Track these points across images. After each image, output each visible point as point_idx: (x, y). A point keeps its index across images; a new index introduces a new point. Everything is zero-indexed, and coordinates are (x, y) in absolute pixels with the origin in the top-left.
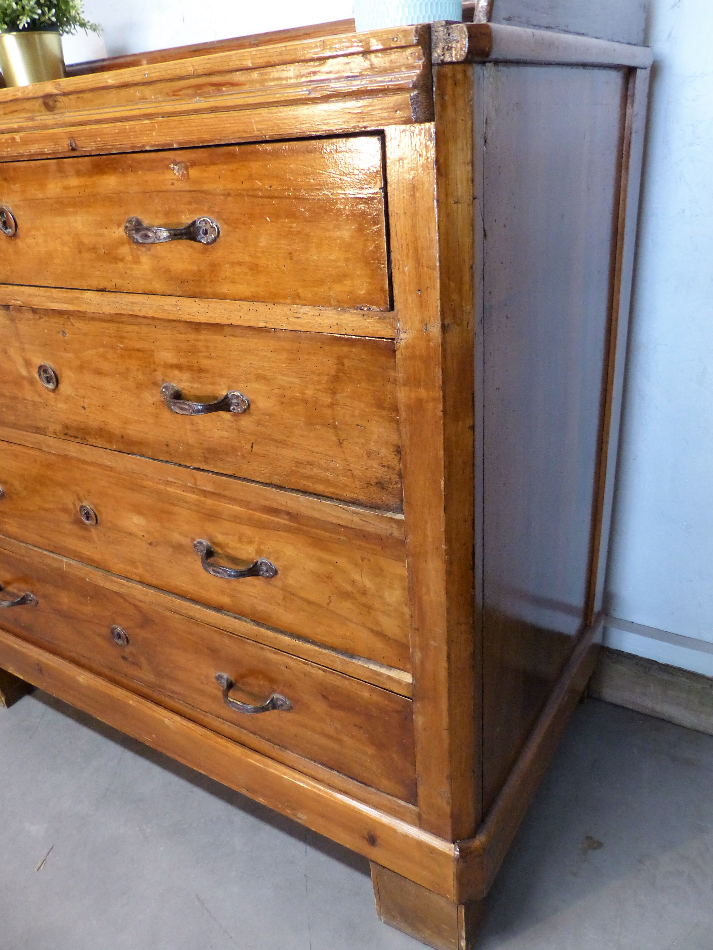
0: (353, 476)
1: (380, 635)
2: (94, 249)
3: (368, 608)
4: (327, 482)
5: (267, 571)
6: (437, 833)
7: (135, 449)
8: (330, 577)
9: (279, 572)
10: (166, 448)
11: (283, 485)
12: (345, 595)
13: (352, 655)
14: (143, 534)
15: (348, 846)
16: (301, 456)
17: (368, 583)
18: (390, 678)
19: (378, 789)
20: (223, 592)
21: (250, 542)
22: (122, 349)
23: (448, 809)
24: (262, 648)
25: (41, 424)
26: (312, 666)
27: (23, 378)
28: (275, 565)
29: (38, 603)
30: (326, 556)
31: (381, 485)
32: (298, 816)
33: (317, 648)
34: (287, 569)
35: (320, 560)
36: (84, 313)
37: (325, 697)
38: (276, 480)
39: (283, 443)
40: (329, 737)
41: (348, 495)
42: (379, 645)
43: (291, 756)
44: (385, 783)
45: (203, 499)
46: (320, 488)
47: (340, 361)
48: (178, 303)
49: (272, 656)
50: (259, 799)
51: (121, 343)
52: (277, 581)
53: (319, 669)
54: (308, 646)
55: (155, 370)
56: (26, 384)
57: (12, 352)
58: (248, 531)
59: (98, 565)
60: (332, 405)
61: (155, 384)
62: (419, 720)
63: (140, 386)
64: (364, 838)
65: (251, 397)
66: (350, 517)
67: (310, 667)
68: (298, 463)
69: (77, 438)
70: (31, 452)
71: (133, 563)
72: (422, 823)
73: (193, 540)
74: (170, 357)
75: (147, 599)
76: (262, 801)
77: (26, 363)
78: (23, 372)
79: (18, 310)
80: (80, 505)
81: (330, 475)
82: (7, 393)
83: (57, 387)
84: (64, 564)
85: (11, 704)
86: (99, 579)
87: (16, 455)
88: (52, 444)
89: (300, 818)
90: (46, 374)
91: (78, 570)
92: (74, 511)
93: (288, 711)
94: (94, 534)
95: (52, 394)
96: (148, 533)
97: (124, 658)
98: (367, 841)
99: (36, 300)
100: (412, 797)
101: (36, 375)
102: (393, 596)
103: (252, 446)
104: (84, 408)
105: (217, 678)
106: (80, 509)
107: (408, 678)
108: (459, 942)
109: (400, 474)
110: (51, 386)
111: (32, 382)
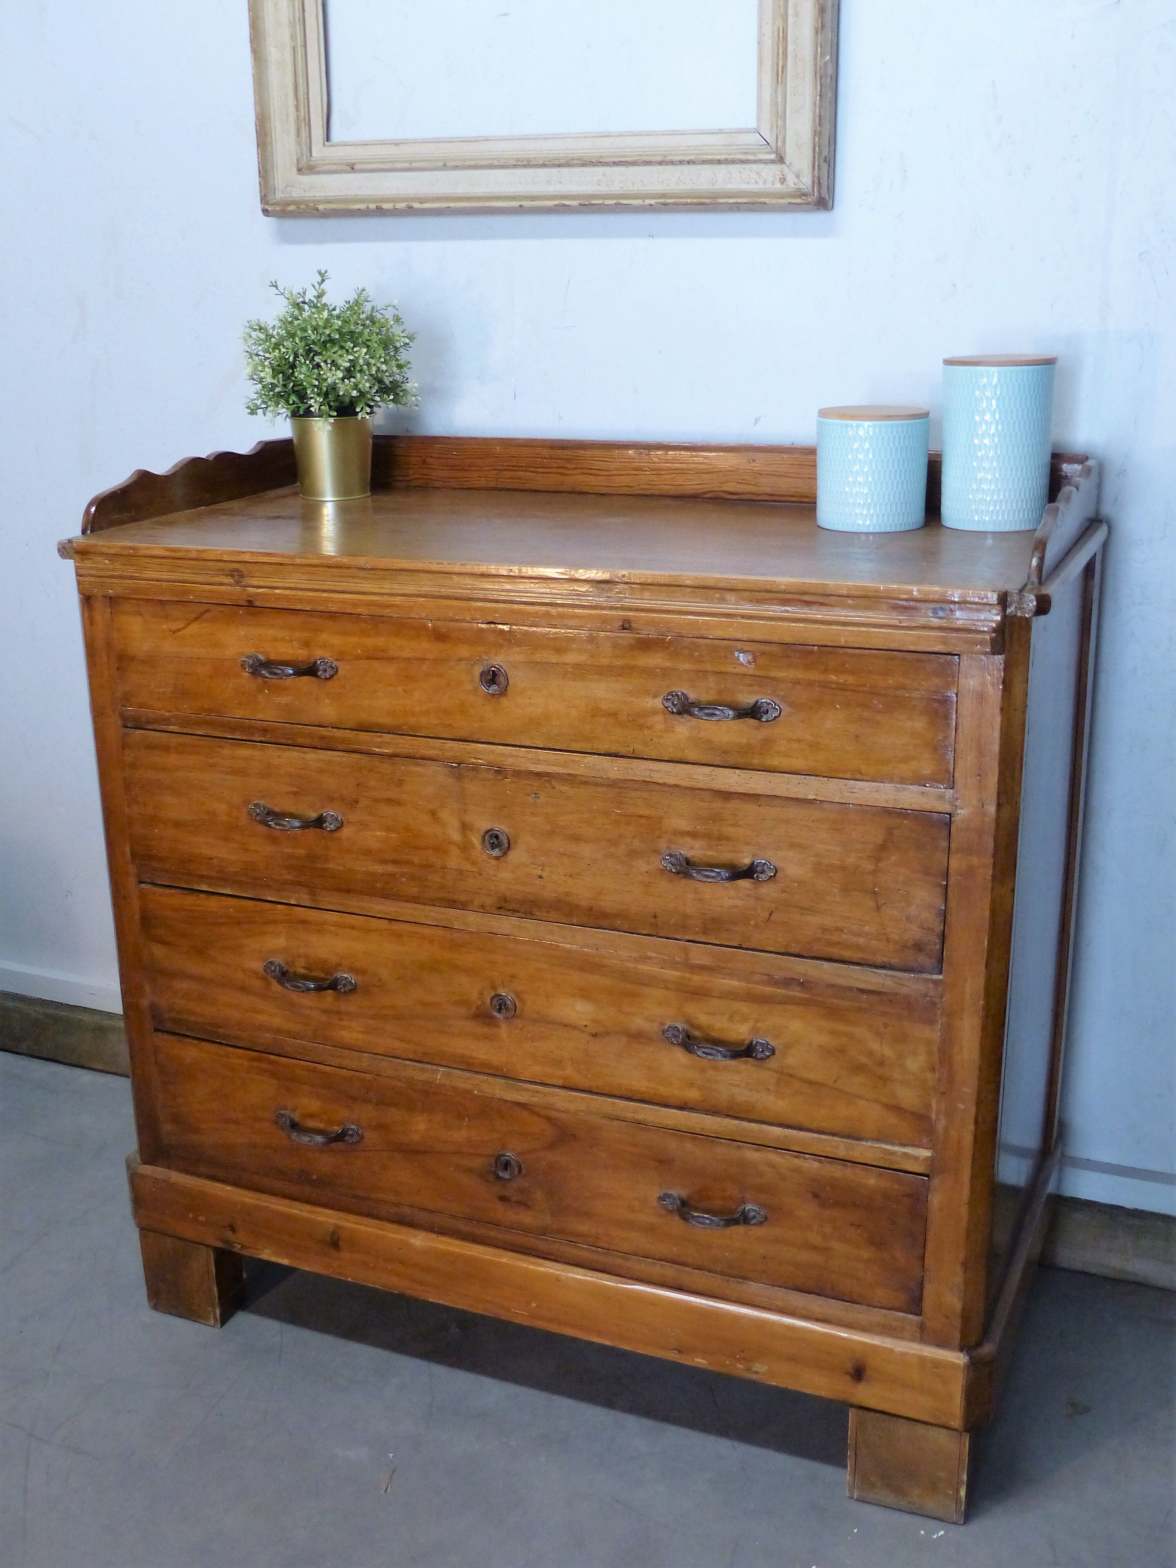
0: (888, 940)
1: (897, 1109)
2: (614, 715)
3: (885, 1080)
4: (858, 947)
5: (762, 1051)
6: (942, 1344)
7: (605, 923)
8: (842, 1051)
9: (776, 1052)
10: (653, 920)
11: (801, 953)
12: (858, 1069)
13: (858, 1137)
14: (585, 1024)
15: (823, 1394)
16: (828, 922)
17: (888, 1052)
18: (905, 1155)
19: (869, 1305)
20: (691, 1085)
21: (745, 1019)
22: (618, 814)
23: (958, 1306)
24: (739, 1147)
25: (463, 898)
26: (805, 1158)
27: (451, 842)
28: (773, 1043)
29: (362, 1137)
30: (841, 1027)
31: (918, 947)
32: (754, 1369)
33: (815, 1135)
34: (788, 1046)
35: (833, 1033)
36: (575, 776)
37: (816, 1195)
38: (794, 948)
39: (811, 911)
40: (815, 1248)
41: (879, 959)
42: (892, 1120)
43: (753, 1288)
44: (881, 1294)
45: (688, 975)
46: (847, 954)
47: (889, 831)
48: (714, 773)
49: (752, 1155)
50: (696, 1360)
51: (619, 808)
52: (773, 1063)
53: (815, 1160)
54: (802, 1134)
55: (659, 837)
56: (454, 851)
57: (444, 814)
58: (744, 1008)
59: (496, 1072)
60: (874, 872)
61: (656, 851)
62: (936, 1200)
63: (633, 854)
64: (848, 1373)
65: (779, 864)
66: (881, 981)
67: (802, 1160)
68: (824, 929)
69: (518, 912)
70: (427, 931)
71: (558, 1063)
72: (924, 1335)
73: (663, 1024)
74: (684, 824)
75: (572, 1107)
76: (700, 1362)
77: (465, 827)
78: (456, 836)
79: (475, 768)
80: (493, 994)
81: (861, 941)
82: (416, 860)
83: (505, 854)
84: (439, 1075)
85: (224, 1321)
86: (497, 1089)
87: (398, 936)
88: (472, 920)
89: (756, 1372)
90: (494, 840)
91: (462, 1081)
92: (479, 1002)
93: (761, 1224)
94: (503, 1031)
95: (494, 862)
96: (595, 1021)
97: (503, 1199)
98: (852, 1376)
99: (510, 761)
100: (915, 1305)
101: (476, 840)
102: (916, 1063)
103: (771, 914)
104: (540, 877)
105: (662, 1198)
106: (492, 999)
107: (926, 1153)
108: (958, 1491)
109: (943, 937)
110: (496, 852)
111: (465, 848)
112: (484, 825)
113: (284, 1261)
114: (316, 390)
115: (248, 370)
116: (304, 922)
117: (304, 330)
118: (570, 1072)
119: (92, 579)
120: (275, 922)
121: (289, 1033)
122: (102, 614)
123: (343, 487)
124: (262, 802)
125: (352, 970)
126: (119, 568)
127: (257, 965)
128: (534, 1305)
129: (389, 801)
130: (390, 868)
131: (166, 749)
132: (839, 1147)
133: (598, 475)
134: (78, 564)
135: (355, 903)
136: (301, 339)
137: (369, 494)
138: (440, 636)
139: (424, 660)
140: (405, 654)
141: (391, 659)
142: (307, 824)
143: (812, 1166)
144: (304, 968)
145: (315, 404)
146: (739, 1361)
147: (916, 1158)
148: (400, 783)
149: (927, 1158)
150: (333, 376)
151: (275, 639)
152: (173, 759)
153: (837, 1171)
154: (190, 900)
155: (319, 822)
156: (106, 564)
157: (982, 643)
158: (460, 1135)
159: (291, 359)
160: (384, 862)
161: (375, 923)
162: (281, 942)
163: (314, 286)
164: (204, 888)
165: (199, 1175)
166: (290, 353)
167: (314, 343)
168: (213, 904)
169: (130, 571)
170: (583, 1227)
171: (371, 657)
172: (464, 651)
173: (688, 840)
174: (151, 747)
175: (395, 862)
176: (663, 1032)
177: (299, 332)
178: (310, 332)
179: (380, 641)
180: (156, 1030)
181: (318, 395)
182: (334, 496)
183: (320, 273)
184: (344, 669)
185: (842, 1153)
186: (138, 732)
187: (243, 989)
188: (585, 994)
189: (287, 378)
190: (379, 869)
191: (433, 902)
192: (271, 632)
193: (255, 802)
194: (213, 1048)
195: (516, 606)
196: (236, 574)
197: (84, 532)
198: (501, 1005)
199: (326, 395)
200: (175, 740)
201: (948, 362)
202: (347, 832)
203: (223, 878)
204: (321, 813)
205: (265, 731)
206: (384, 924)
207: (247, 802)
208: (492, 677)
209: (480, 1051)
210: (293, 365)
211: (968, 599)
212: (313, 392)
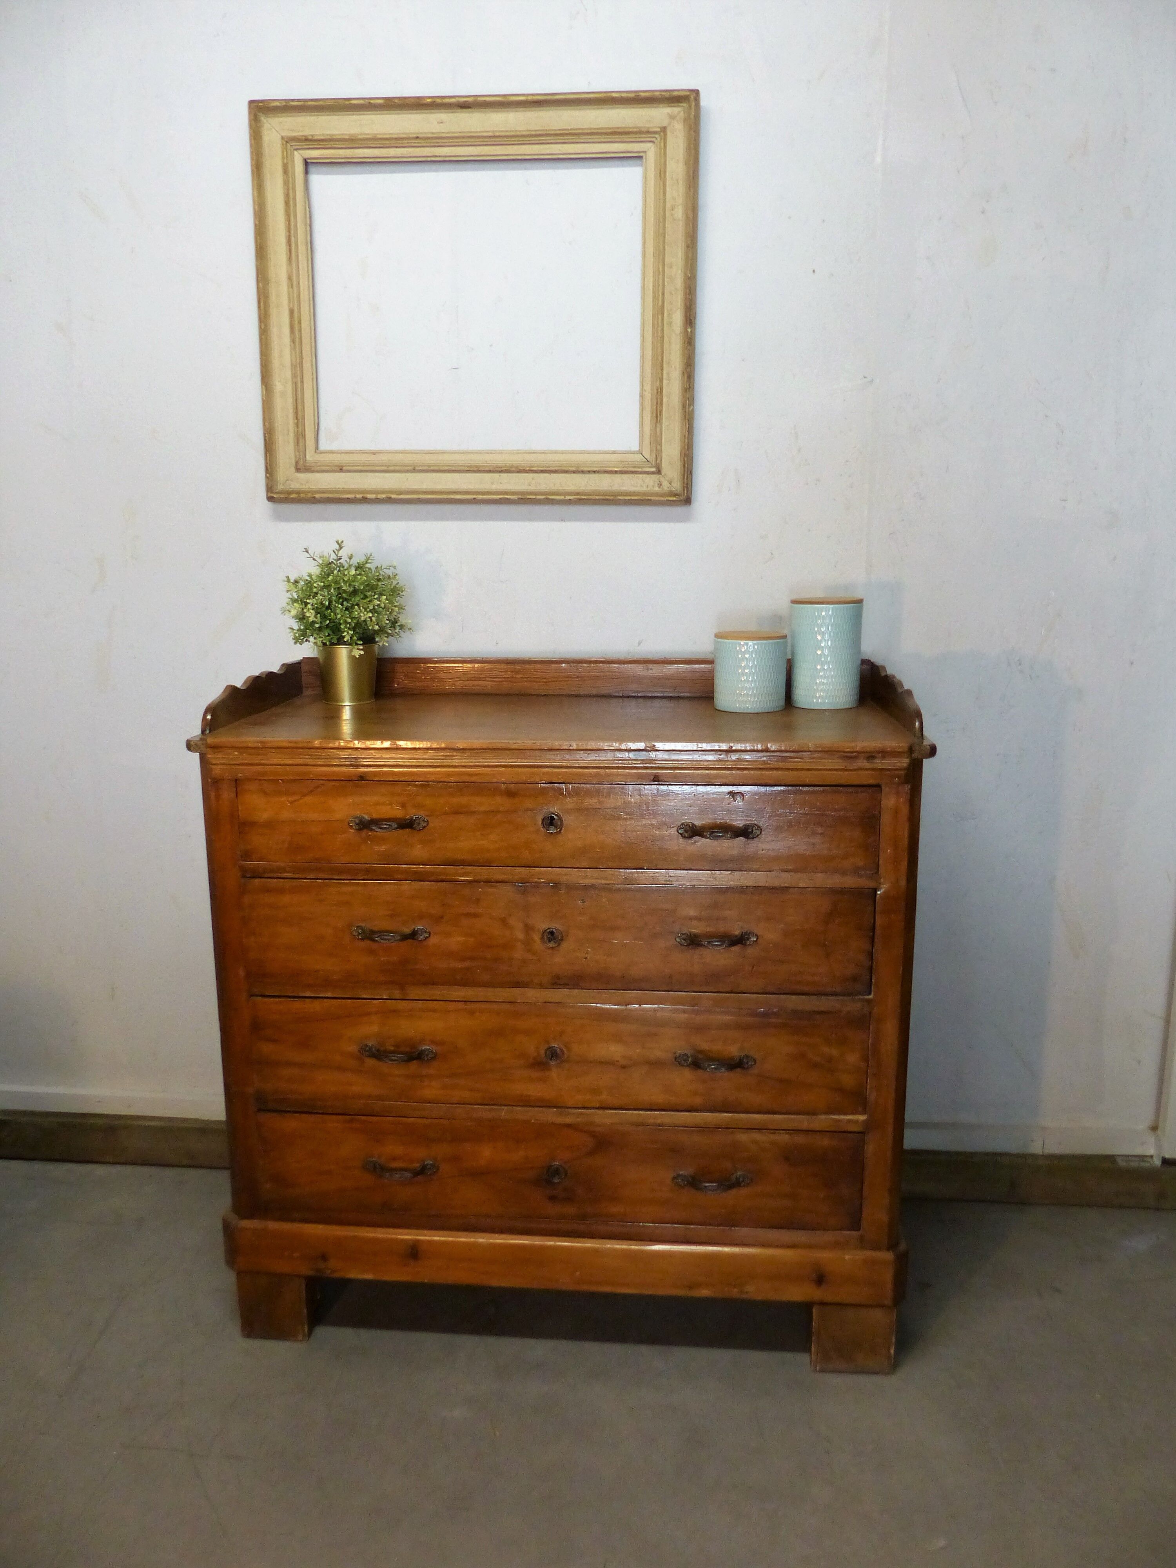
0: (834, 976)
1: (841, 1090)
3: (832, 1071)
4: (814, 983)
5: (748, 1063)
6: (876, 1247)
7: (633, 986)
8: (803, 1055)
9: (758, 1062)
10: (669, 980)
11: (776, 992)
12: (814, 1066)
13: (814, 1113)
14: (617, 1060)
15: (795, 1299)
16: (794, 968)
17: (835, 1052)
18: (850, 1121)
19: (825, 1230)
20: (697, 1093)
21: (735, 1041)
22: (645, 909)
23: (886, 1219)
24: (732, 1133)
25: (526, 979)
26: (780, 1133)
27: (517, 940)
28: (755, 1056)
29: (438, 1168)
30: (803, 1039)
31: (855, 979)
32: (745, 1290)
33: (787, 1116)
34: (765, 1057)
35: (797, 1044)
36: (612, 885)
37: (787, 1159)
38: (770, 989)
39: (782, 962)
40: (786, 1196)
41: (830, 990)
42: (837, 1097)
44: (833, 1220)
46: (806, 989)
47: (835, 903)
49: (743, 1137)
50: (702, 1292)
51: (645, 905)
52: (755, 1071)
53: (786, 1134)
54: (779, 1116)
55: (674, 922)
56: (520, 946)
57: (512, 921)
58: (734, 1034)
59: (548, 1104)
60: (825, 932)
61: (672, 932)
62: (870, 1149)
63: (655, 936)
64: (813, 1281)
65: (760, 932)
66: (831, 1004)
67: (778, 1135)
68: (792, 974)
69: (568, 985)
70: (495, 1007)
71: (595, 1091)
72: (863, 1244)
73: (675, 1053)
74: (692, 912)
75: (608, 1121)
76: (705, 1293)
77: (528, 929)
78: (520, 935)
79: (537, 885)
80: (546, 1046)
81: (817, 979)
82: (489, 956)
83: (559, 945)
84: (504, 1113)
85: (310, 1334)
86: (550, 1116)
87: (472, 1013)
88: (532, 995)
89: (747, 1293)
90: (551, 936)
91: (521, 1113)
92: (535, 1054)
93: (748, 1185)
94: (554, 1073)
95: (550, 951)
96: (624, 1057)
97: (552, 1198)
98: (816, 1283)
99: (565, 878)
100: (855, 1224)
101: (537, 937)
102: (853, 1058)
103: (753, 967)
104: (586, 958)
105: (674, 1178)
106: (546, 1050)
107: (862, 1118)
108: (889, 1350)
109: (871, 969)
110: (552, 944)
111: (528, 943)
112: (542, 924)
113: (369, 1276)
114: (348, 626)
115: (292, 613)
116: (394, 1011)
117: (336, 583)
118: (604, 1097)
119: (224, 767)
120: (368, 1014)
121: (379, 1098)
122: (227, 794)
123: (357, 695)
124: (363, 925)
125: (433, 1042)
126: (246, 758)
127: (353, 1048)
128: (578, 1273)
129: (468, 915)
130: (467, 964)
131: (281, 891)
132: (804, 1122)
133: (539, 682)
134: (201, 756)
135: (437, 992)
136: (334, 589)
137: (374, 700)
138: (510, 794)
139: (498, 812)
140: (482, 809)
141: (474, 813)
142: (405, 937)
143: (784, 1138)
144: (393, 1046)
145: (346, 635)
146: (735, 1286)
147: (856, 1122)
148: (478, 901)
149: (863, 1121)
150: (364, 616)
151: (377, 804)
152: (286, 899)
153: (801, 1139)
154: (297, 1005)
155: (413, 935)
156: (236, 755)
157: (898, 777)
158: (518, 1155)
159: (327, 603)
160: (463, 959)
161: (452, 1006)
162: (375, 1028)
163: (334, 552)
164: (308, 994)
165: (293, 1221)
166: (327, 599)
167: (345, 591)
168: (316, 1006)
169: (256, 759)
170: (615, 1209)
171: (457, 812)
172: (529, 803)
173: (694, 922)
174: (269, 891)
175: (472, 959)
176: (676, 1058)
177: (333, 585)
178: (342, 584)
179: (464, 800)
180: (259, 1110)
181: (349, 628)
182: (350, 702)
183: (337, 542)
184: (434, 823)
185: (805, 1126)
186: (256, 880)
187: (341, 1069)
188: (617, 1038)
189: (324, 617)
190: (460, 965)
191: (503, 985)
192: (375, 798)
193: (358, 924)
194: (312, 1118)
195: (574, 770)
197: (203, 732)
198: (553, 1054)
199: (354, 629)
200: (288, 884)
201: (794, 602)
202: (433, 940)
203: (328, 983)
204: (412, 928)
205: (368, 871)
206: (461, 1005)
207: (350, 925)
208: (550, 821)
209: (534, 1090)
210: (328, 608)
211: (888, 749)
212: (346, 627)
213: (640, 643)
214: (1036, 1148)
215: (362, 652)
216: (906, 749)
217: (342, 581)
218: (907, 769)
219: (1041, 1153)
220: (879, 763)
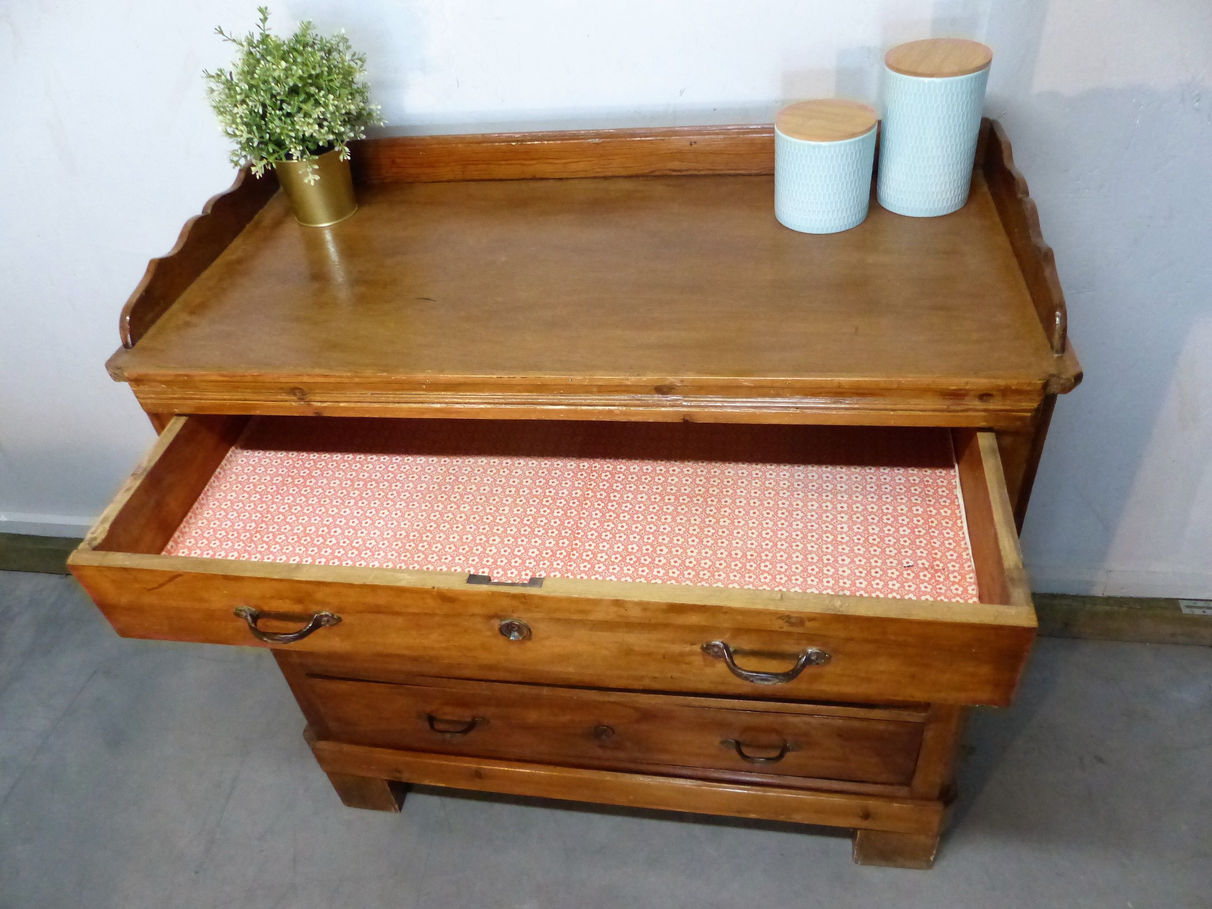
15: (841, 825)
24: (783, 716)
29: (488, 723)
32: (793, 818)
37: (840, 736)
40: (837, 760)
44: (884, 778)
49: (792, 719)
50: (751, 815)
53: (840, 720)
62: (929, 735)
67: (832, 719)
72: (913, 797)
76: (754, 815)
85: (400, 809)
86: (592, 695)
89: (795, 819)
91: (563, 693)
97: (602, 747)
98: (861, 817)
105: (722, 742)
113: (443, 785)
114: (294, 140)
115: (220, 128)
117: (265, 82)
119: (154, 401)
126: (179, 391)
134: (134, 389)
143: (837, 722)
145: (296, 152)
146: (782, 814)
147: (918, 716)
149: (926, 716)
150: (310, 129)
158: (565, 718)
159: (261, 112)
163: (259, 26)
166: (258, 106)
170: (663, 757)
177: (262, 84)
178: (273, 84)
180: (309, 676)
181: (297, 143)
183: (260, 10)
194: (359, 684)
196: (297, 391)
210: (263, 117)
211: (1013, 388)
212: (291, 142)
213: (681, 93)
214: (1098, 591)
215: (317, 178)
216: (1039, 387)
217: (271, 80)
218: (1037, 410)
219: (1101, 595)
220: (994, 405)
